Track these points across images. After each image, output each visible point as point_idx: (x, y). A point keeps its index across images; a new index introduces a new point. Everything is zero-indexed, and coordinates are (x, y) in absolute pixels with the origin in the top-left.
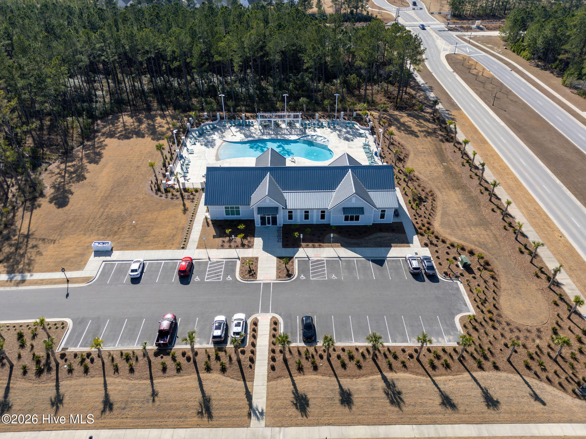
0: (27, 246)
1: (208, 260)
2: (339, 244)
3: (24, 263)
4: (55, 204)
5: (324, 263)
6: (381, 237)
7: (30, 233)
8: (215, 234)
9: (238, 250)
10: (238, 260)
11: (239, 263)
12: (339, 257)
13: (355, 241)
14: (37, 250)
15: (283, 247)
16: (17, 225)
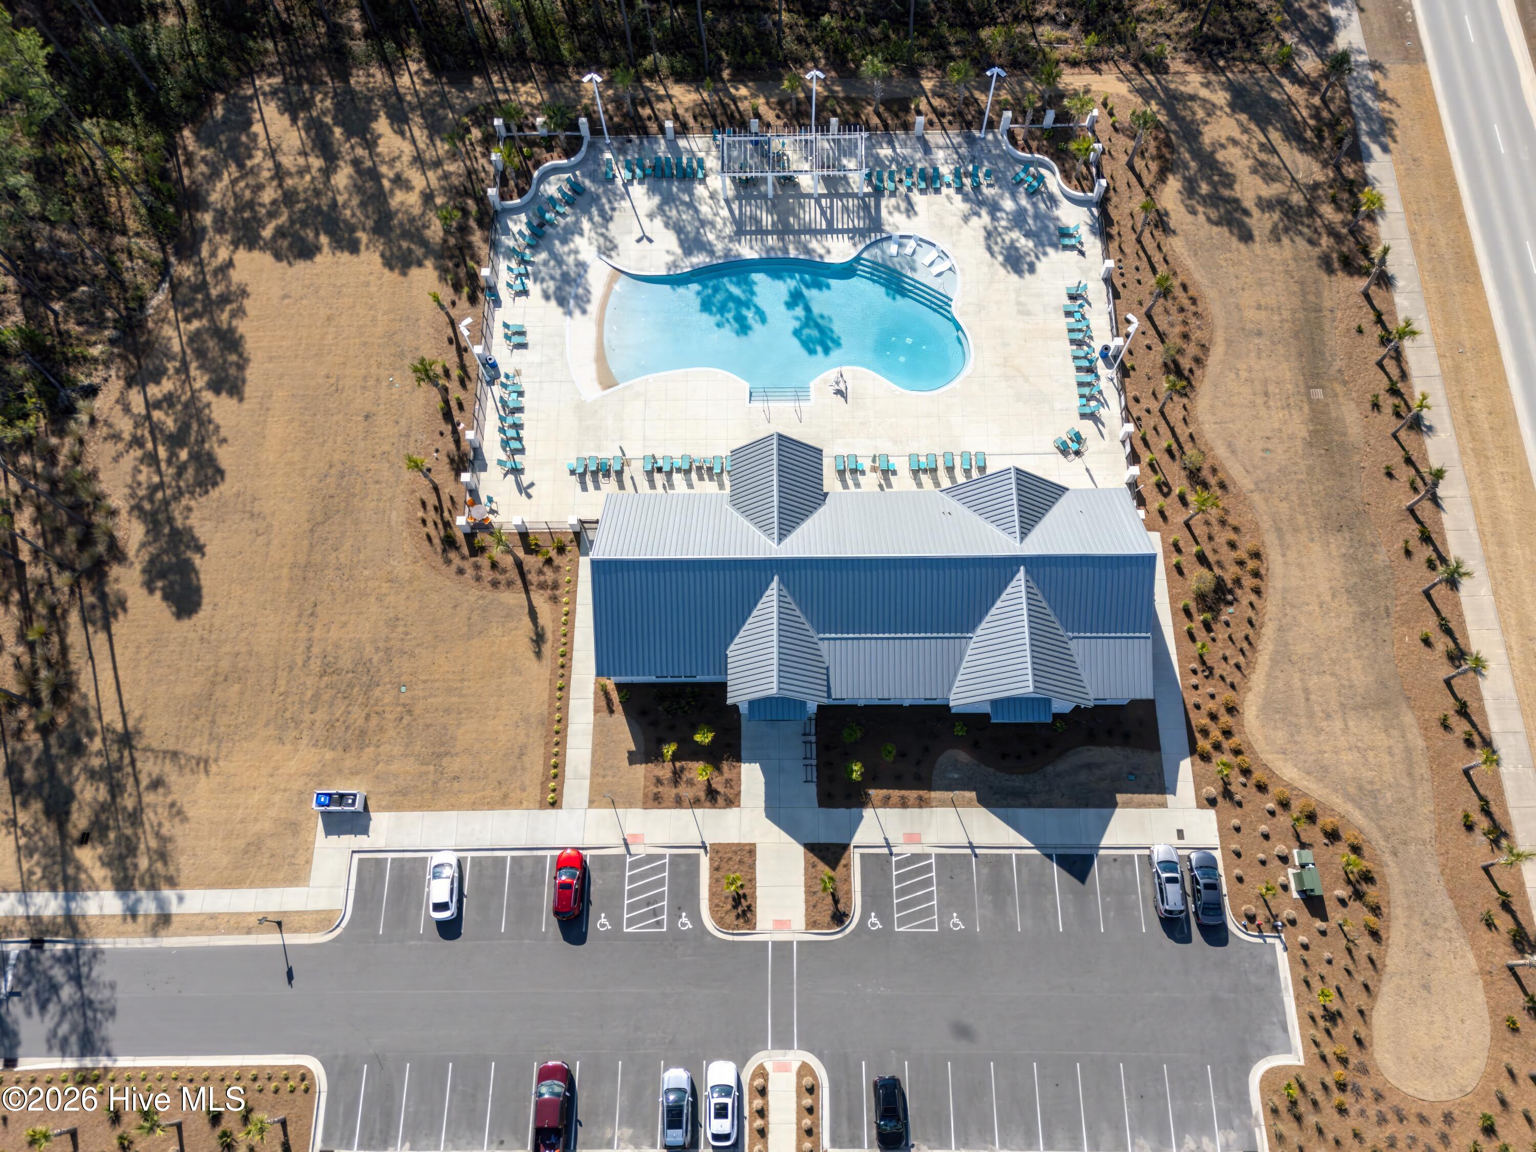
0: (137, 782)
1: (622, 850)
2: (973, 795)
3: (148, 849)
4: (166, 597)
5: (928, 868)
6: (1089, 766)
7: (131, 723)
8: (633, 748)
9: (699, 812)
10: (702, 851)
11: (705, 863)
12: (971, 846)
13: (1016, 781)
14: (169, 800)
15: (821, 805)
16: (84, 690)
